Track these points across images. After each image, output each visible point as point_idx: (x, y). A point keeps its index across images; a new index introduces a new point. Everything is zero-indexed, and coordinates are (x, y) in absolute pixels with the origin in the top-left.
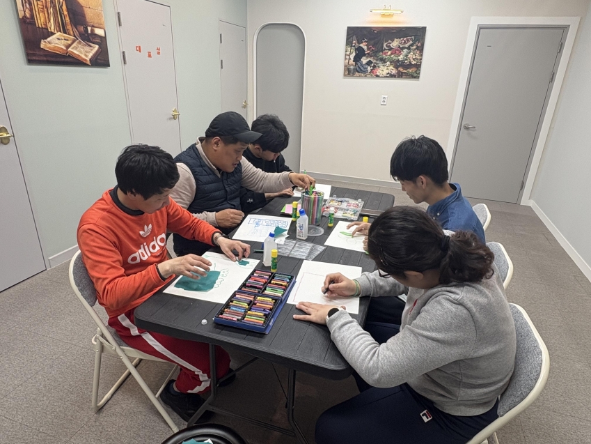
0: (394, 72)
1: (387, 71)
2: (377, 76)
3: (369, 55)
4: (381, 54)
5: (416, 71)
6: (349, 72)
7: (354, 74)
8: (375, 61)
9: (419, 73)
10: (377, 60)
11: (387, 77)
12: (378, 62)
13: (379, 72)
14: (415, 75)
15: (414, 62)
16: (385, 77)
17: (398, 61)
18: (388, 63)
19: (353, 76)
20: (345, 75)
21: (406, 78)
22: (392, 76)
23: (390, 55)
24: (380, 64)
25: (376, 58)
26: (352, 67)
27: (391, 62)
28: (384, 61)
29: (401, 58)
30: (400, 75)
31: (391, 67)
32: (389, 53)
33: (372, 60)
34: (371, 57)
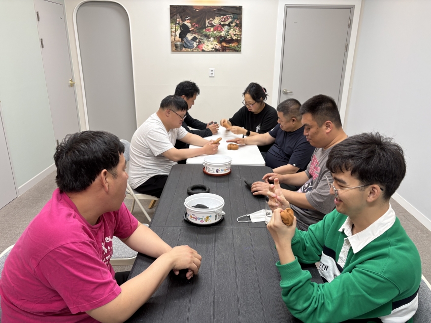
0: (218, 46)
1: (212, 46)
2: (203, 51)
3: (193, 32)
4: (204, 30)
5: (238, 46)
6: (176, 48)
7: (181, 49)
9: (240, 47)
11: (212, 51)
12: (202, 38)
13: (204, 47)
14: (237, 49)
15: (235, 38)
16: (210, 51)
17: (221, 37)
18: (212, 39)
19: (180, 51)
20: (172, 51)
21: (230, 52)
22: (217, 50)
23: (213, 32)
24: (205, 40)
25: (201, 34)
26: (179, 43)
27: (214, 38)
28: (208, 37)
29: (223, 34)
30: (224, 50)
31: (215, 43)
32: (212, 29)
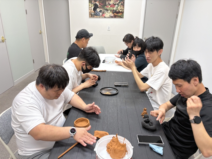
0: (112, 15)
1: (109, 15)
2: (105, 17)
4: (106, 7)
5: (122, 15)
6: (91, 16)
8: (103, 10)
10: (104, 10)
11: (109, 17)
12: (104, 11)
13: (105, 15)
15: (120, 11)
17: (114, 10)
18: (109, 11)
19: (93, 17)
24: (106, 12)
25: (104, 9)
26: (93, 13)
27: (110, 11)
28: (107, 10)
29: (115, 9)
31: (111, 13)
32: (109, 6)
33: (102, 10)
34: (101, 8)
